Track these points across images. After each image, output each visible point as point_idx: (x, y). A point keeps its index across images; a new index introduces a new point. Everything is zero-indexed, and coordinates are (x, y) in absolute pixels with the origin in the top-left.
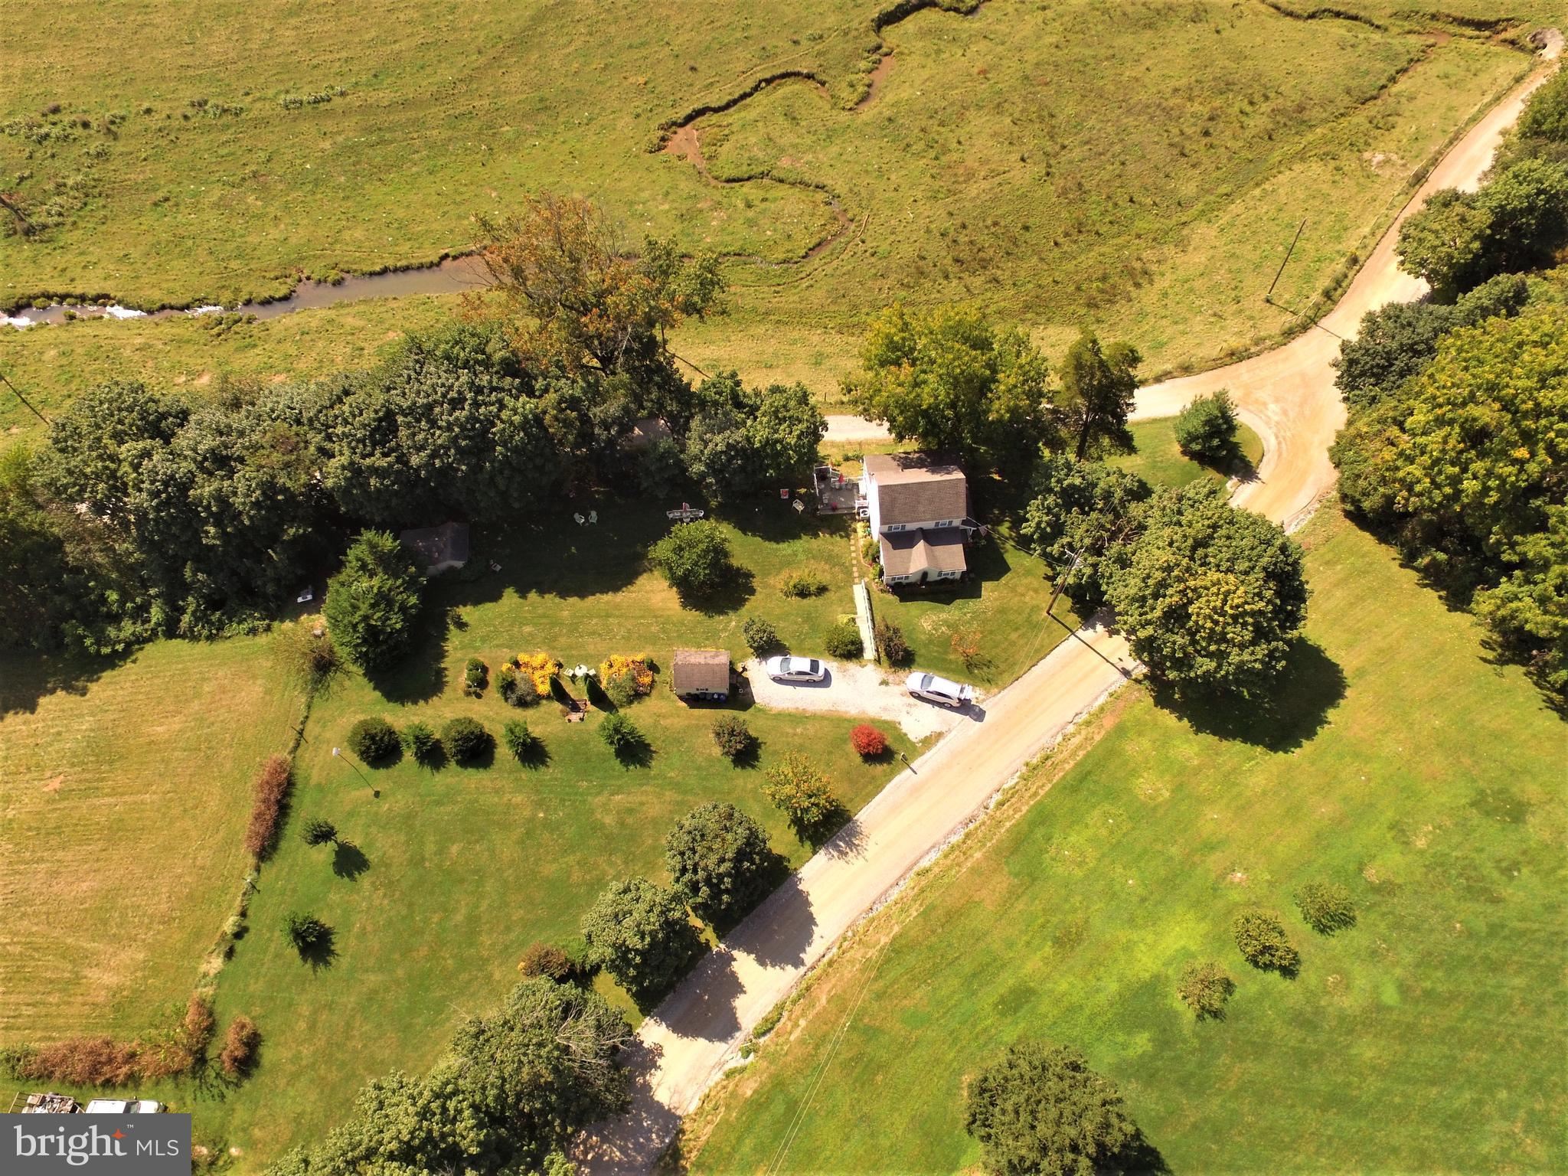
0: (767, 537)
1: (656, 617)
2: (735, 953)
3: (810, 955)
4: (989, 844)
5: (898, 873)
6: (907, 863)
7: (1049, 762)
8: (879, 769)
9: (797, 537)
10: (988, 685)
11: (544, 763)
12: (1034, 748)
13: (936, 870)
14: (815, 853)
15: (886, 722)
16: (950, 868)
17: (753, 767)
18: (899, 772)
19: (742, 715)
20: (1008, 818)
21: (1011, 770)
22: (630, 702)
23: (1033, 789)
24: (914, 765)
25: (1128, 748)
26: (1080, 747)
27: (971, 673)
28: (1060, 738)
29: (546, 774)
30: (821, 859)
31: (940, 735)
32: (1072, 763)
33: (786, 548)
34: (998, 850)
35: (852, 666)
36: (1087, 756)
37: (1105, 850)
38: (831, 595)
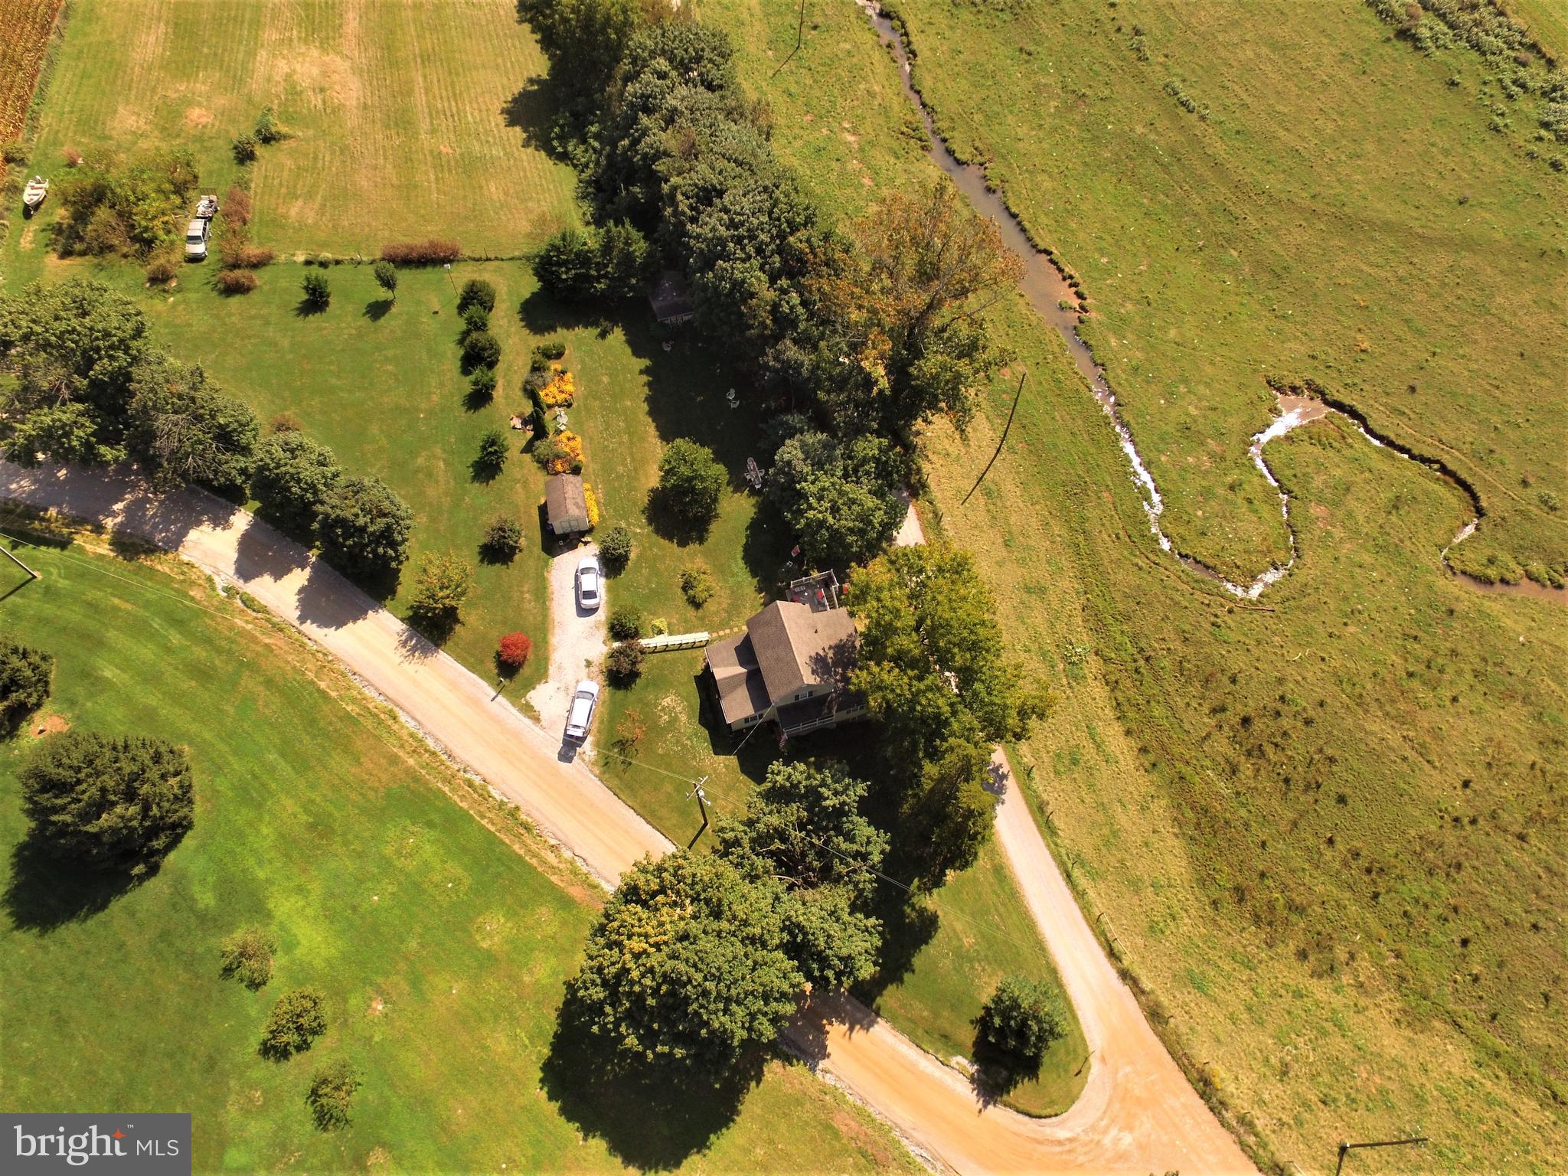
0: (747, 549)
1: (636, 470)
2: (308, 570)
3: (310, 628)
4: (423, 772)
5: (390, 693)
6: (401, 701)
7: (523, 831)
8: (492, 667)
9: (754, 574)
10: (602, 763)
11: (469, 409)
12: (537, 815)
13: (395, 727)
14: (402, 620)
15: (546, 670)
16: (400, 738)
17: (482, 561)
18: (491, 684)
19: (537, 549)
20: (453, 790)
21: (509, 793)
22: (539, 461)
23: (488, 814)
24: (500, 698)
25: (544, 910)
26: (543, 862)
27: (614, 745)
28: (553, 842)
29: (460, 413)
30: (399, 626)
31: (537, 719)
32: (522, 852)
33: (739, 567)
34: (417, 779)
35: (603, 632)
36: (530, 866)
37: (417, 878)
38: (691, 612)
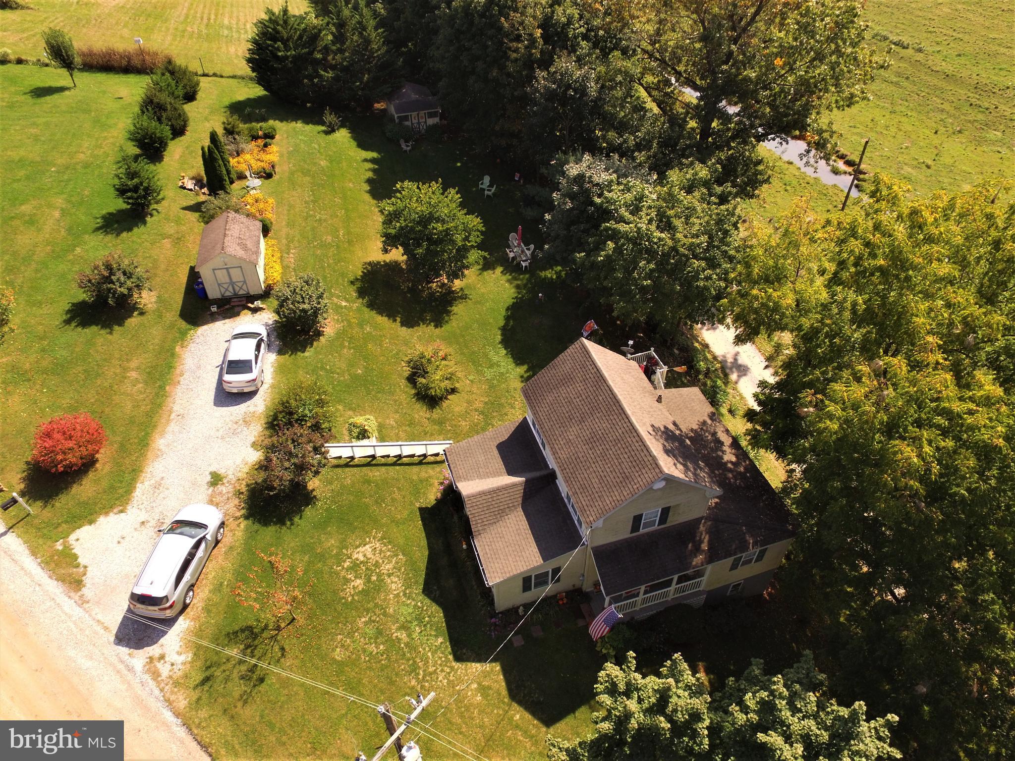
17: (68, 322)
19: (172, 315)
38: (420, 412)
